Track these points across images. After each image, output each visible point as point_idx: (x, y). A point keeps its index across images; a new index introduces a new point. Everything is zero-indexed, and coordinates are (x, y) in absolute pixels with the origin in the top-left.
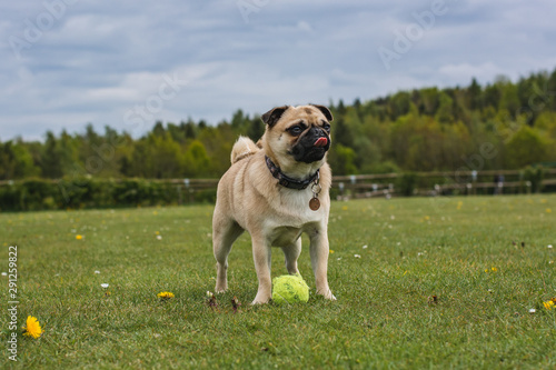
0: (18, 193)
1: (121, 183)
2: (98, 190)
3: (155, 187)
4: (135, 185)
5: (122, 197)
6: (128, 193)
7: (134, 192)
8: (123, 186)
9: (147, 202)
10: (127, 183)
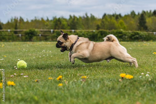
0: (97, 34)
1: (133, 33)
2: (125, 35)
3: (144, 35)
4: (138, 34)
5: (133, 37)
6: (135, 36)
7: (137, 36)
8: (133, 34)
9: (141, 40)
10: (135, 33)
